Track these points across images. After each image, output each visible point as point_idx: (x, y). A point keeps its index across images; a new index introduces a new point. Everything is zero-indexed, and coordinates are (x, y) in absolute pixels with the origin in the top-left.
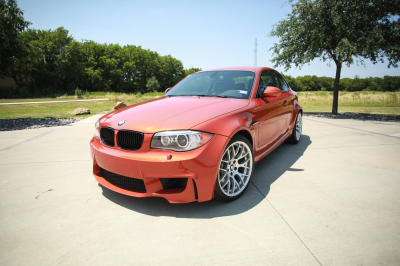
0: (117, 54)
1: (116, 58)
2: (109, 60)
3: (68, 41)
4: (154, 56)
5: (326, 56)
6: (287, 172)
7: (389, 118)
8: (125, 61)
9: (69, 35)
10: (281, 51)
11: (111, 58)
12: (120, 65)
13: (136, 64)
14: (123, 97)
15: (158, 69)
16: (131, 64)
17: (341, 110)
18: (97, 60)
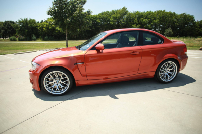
2: (144, 20)
4: (173, 14)
8: (153, 20)
9: (127, 10)
16: (156, 21)
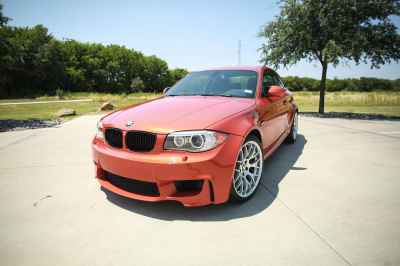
0: (101, 54)
1: (100, 58)
2: (91, 60)
3: (47, 39)
4: (139, 56)
5: (312, 57)
6: (291, 171)
7: (372, 117)
8: (109, 61)
9: (48, 33)
10: (270, 52)
11: (93, 57)
12: (103, 65)
13: (120, 64)
14: (108, 98)
15: (142, 69)
16: (115, 64)
17: (327, 110)
18: (79, 60)
